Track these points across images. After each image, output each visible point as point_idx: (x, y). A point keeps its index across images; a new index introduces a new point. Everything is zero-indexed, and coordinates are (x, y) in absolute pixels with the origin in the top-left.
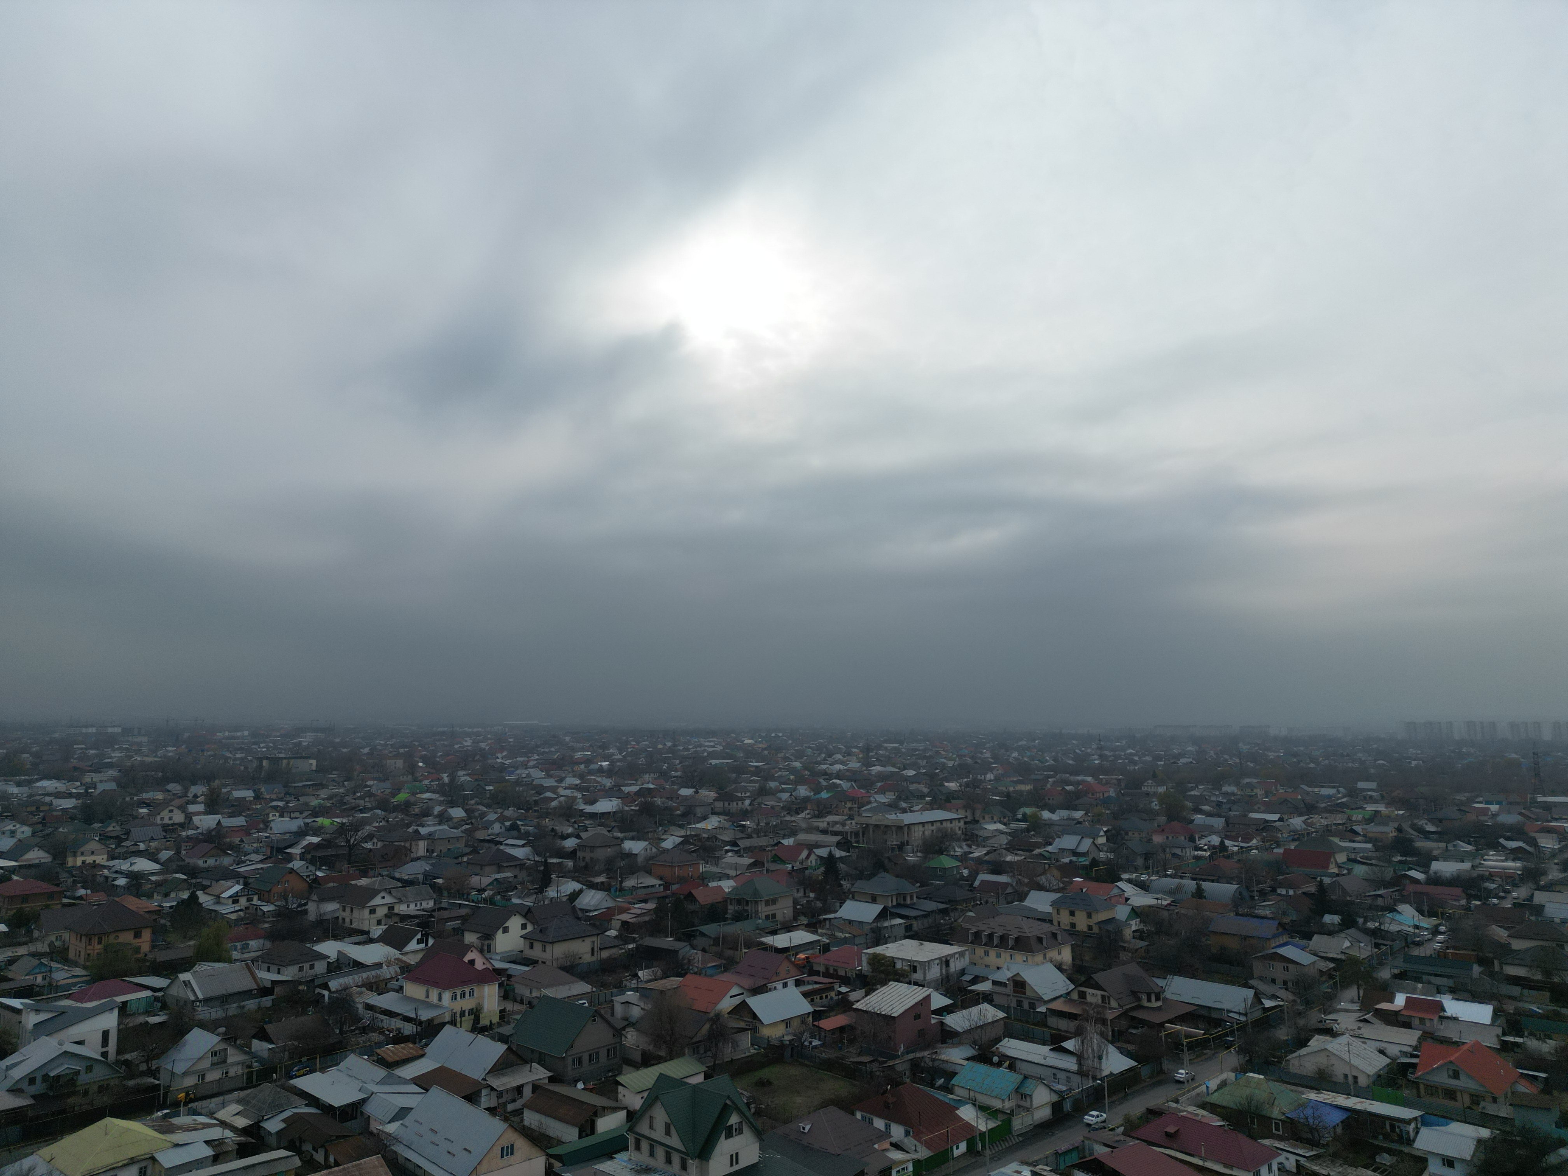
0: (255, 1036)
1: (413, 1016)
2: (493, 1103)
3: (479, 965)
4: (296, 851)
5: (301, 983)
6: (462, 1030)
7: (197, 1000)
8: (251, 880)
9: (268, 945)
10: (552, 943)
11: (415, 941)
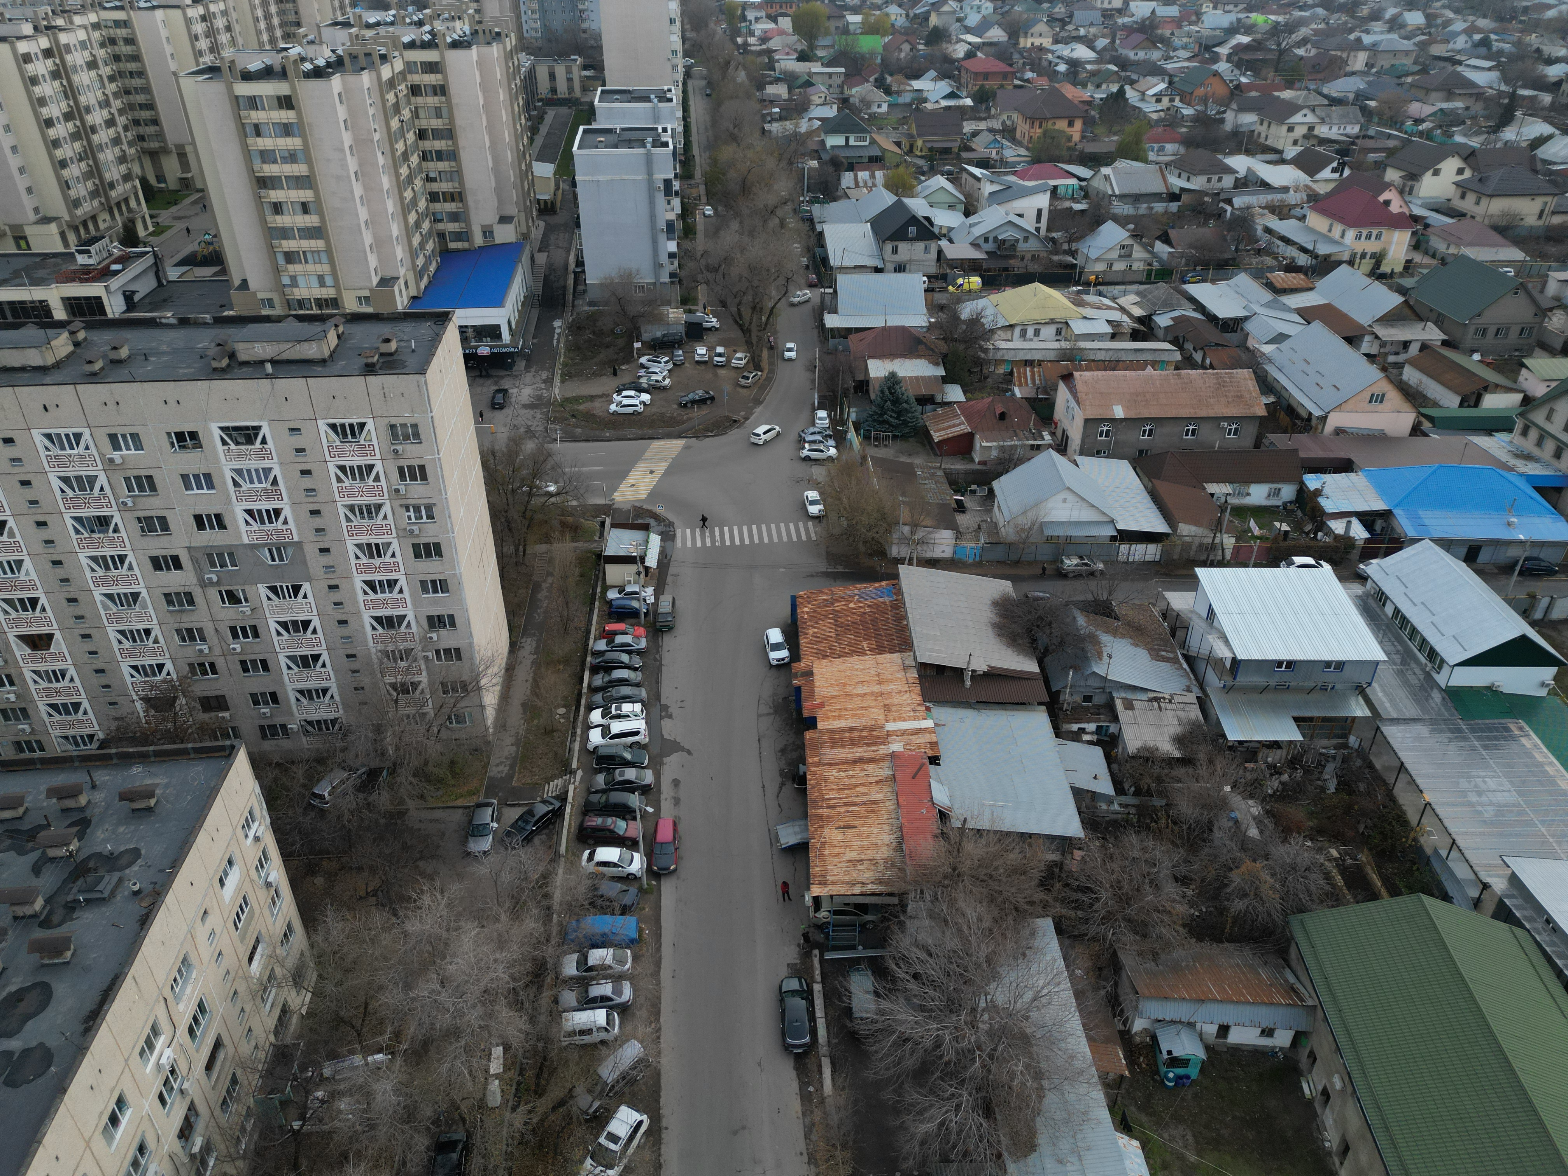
0: (1158, 238)
1: (1311, 248)
2: (1374, 351)
3: (1396, 207)
4: (1224, 50)
5: (1207, 194)
6: (1359, 273)
7: (1114, 195)
8: (1176, 79)
9: (1182, 150)
10: (1491, 196)
11: (1329, 169)
